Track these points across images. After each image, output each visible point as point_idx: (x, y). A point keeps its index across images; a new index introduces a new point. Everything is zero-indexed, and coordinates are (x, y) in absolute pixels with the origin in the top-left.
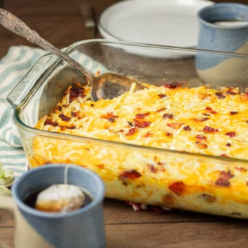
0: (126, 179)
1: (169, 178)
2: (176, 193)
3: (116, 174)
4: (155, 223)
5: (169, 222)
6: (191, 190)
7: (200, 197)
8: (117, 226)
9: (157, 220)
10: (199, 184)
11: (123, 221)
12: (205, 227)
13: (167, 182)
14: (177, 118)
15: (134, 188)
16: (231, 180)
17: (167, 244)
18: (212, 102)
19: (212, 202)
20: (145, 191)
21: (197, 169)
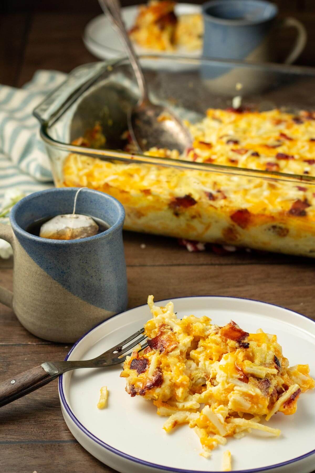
0: (178, 208)
1: (231, 205)
2: (239, 225)
3: (165, 201)
4: (215, 265)
5: (232, 264)
6: (258, 221)
7: (269, 230)
8: (167, 268)
9: (217, 262)
10: (267, 213)
11: (175, 262)
12: (276, 270)
13: (228, 210)
14: (244, 144)
15: (188, 220)
16: (308, 210)
17: (228, 287)
18: (288, 127)
19: (285, 236)
20: (202, 223)
21: (267, 198)
